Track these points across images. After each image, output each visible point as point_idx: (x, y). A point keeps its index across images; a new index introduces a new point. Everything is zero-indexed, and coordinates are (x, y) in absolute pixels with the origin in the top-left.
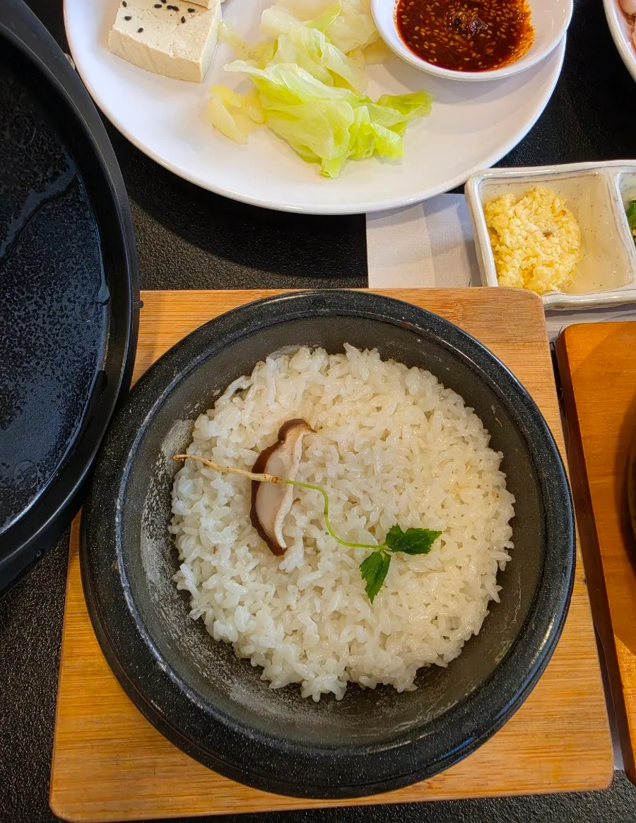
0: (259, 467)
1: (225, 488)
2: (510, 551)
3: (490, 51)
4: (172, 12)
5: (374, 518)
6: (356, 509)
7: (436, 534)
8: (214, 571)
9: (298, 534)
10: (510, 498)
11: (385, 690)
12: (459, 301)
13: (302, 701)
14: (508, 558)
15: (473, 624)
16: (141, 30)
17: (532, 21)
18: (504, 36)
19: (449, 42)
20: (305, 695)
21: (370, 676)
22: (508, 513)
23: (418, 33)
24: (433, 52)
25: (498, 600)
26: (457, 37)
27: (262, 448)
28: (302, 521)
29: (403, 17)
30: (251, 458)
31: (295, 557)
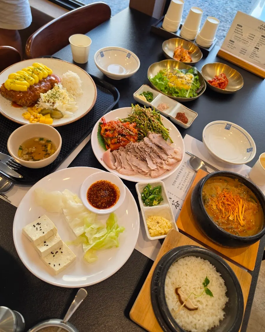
0: (182, 303)
1: (182, 312)
2: (215, 267)
3: (113, 195)
4: (57, 253)
5: (199, 287)
6: (196, 289)
7: (207, 277)
8: (195, 325)
9: (196, 303)
10: (207, 261)
11: (227, 304)
12: (167, 243)
13: (223, 321)
14: (215, 268)
15: (223, 281)
16: (59, 264)
17: (112, 183)
18: (111, 190)
19: (105, 201)
20: (222, 320)
21: (223, 305)
22: (209, 263)
23: (99, 205)
24: (106, 205)
25: (221, 274)
26: (105, 198)
27: (178, 300)
28: (194, 300)
29: (93, 205)
30: (179, 303)
31: (200, 306)
